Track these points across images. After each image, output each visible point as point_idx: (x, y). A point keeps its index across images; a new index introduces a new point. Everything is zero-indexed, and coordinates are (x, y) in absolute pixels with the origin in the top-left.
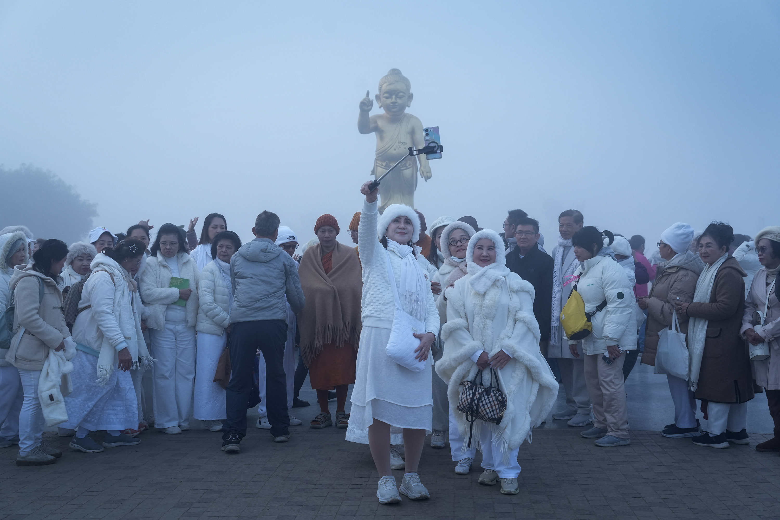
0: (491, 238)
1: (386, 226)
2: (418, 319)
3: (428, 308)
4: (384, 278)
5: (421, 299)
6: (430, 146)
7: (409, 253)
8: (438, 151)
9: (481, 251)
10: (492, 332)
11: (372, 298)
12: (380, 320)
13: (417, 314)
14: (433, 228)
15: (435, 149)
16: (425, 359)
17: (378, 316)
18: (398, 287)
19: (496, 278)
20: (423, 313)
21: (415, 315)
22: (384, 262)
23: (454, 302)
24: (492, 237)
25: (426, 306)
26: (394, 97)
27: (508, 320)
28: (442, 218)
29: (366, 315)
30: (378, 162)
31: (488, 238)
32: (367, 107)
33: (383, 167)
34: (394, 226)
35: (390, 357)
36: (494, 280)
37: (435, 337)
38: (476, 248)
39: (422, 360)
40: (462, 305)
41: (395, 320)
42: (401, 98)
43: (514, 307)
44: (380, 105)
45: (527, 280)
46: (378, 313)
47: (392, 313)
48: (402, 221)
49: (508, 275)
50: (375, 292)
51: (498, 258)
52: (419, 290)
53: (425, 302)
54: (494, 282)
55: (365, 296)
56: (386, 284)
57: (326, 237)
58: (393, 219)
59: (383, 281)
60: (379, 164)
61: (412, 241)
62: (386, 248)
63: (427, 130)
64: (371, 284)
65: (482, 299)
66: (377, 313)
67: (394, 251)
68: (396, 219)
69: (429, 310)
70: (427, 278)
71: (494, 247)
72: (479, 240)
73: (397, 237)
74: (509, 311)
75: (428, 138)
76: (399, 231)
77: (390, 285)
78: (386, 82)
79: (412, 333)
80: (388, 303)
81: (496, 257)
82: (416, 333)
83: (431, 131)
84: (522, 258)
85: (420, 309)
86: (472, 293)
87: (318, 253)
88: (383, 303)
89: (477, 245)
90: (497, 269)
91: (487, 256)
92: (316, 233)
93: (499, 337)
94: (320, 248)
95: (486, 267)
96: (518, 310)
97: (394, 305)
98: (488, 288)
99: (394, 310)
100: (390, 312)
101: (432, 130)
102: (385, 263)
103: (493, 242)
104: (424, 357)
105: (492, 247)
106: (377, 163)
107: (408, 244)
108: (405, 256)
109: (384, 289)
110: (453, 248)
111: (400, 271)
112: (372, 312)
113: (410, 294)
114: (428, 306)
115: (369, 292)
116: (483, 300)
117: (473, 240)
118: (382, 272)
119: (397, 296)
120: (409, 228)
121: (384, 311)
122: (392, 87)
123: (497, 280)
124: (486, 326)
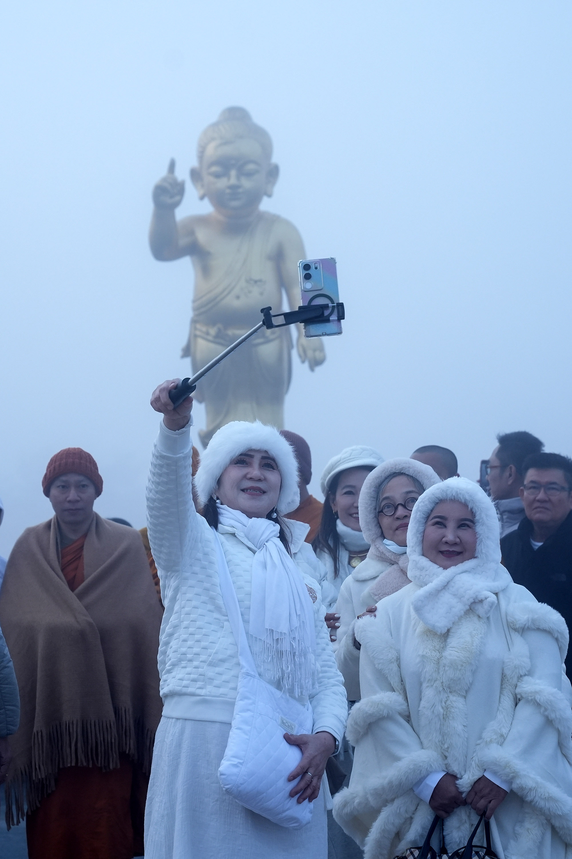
0: (465, 500)
1: (217, 473)
2: (297, 696)
3: (320, 669)
4: (212, 599)
5: (300, 648)
6: (312, 305)
7: (271, 537)
8: (334, 317)
9: (441, 531)
10: (464, 726)
11: (184, 650)
12: (204, 702)
13: (293, 685)
14: (329, 473)
15: (326, 313)
16: (312, 797)
17: (199, 692)
18: (246, 622)
19: (476, 596)
20: (307, 681)
21: (289, 689)
22: (211, 562)
23: (375, 652)
24: (467, 498)
25: (315, 665)
26: (233, 173)
27: (502, 697)
28: (353, 450)
29: (170, 691)
30: (198, 326)
31: (458, 501)
32: (172, 197)
33: (210, 338)
34: (236, 473)
35: (228, 792)
36: (472, 600)
37: (337, 743)
38: (430, 523)
39: (304, 799)
40: (393, 660)
41: (241, 700)
42: (249, 175)
43: (515, 667)
44: (202, 192)
45: (549, 604)
46: (199, 684)
47: (232, 685)
48: (256, 461)
49: (504, 589)
50: (190, 634)
51: (483, 547)
52: (296, 628)
53: (311, 657)
54: (470, 606)
55: (167, 644)
56: (216, 615)
57: (70, 502)
58: (234, 457)
59: (210, 607)
60: (201, 331)
61: (278, 509)
62: (216, 528)
63: (307, 267)
64: (182, 616)
65: (442, 646)
66: (197, 686)
67: (234, 535)
68: (242, 457)
69: (321, 675)
70: (314, 599)
71: (473, 522)
72: (438, 503)
73: (244, 499)
74: (503, 676)
75: (309, 285)
76: (248, 484)
77: (226, 618)
78: (213, 139)
79: (280, 733)
80: (223, 661)
81: (477, 545)
82: (290, 732)
83: (316, 268)
84: (537, 548)
85: (299, 673)
86: (418, 630)
87: (49, 541)
88: (210, 661)
89: (432, 516)
90: (479, 574)
91: (455, 544)
92: (47, 492)
93: (480, 738)
94: (55, 528)
95: (452, 570)
96: (525, 675)
97: (238, 664)
98: (457, 618)
99: (237, 677)
100: (228, 682)
101: (320, 267)
102: (213, 563)
103: (471, 509)
104: (309, 792)
105: (467, 522)
106: (196, 329)
107: (269, 517)
108: (262, 546)
109: (213, 627)
110: (386, 521)
111: (251, 582)
112: (185, 683)
113: (275, 639)
114: (318, 665)
115: (175, 635)
116: (443, 648)
117: (424, 502)
118: (207, 585)
119: (243, 641)
120: (272, 477)
121: (213, 679)
122: (228, 150)
123: (477, 601)
124: (450, 712)
